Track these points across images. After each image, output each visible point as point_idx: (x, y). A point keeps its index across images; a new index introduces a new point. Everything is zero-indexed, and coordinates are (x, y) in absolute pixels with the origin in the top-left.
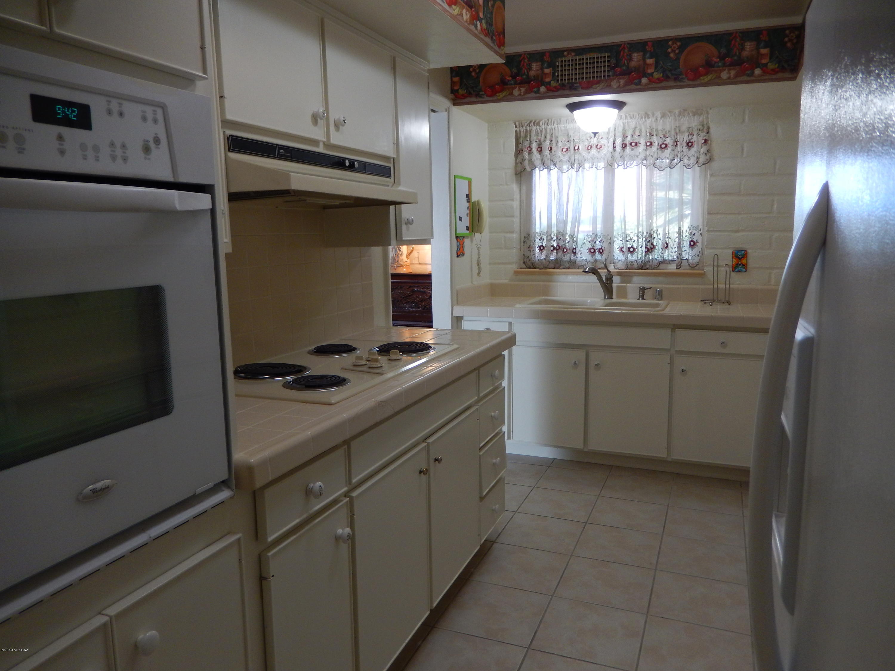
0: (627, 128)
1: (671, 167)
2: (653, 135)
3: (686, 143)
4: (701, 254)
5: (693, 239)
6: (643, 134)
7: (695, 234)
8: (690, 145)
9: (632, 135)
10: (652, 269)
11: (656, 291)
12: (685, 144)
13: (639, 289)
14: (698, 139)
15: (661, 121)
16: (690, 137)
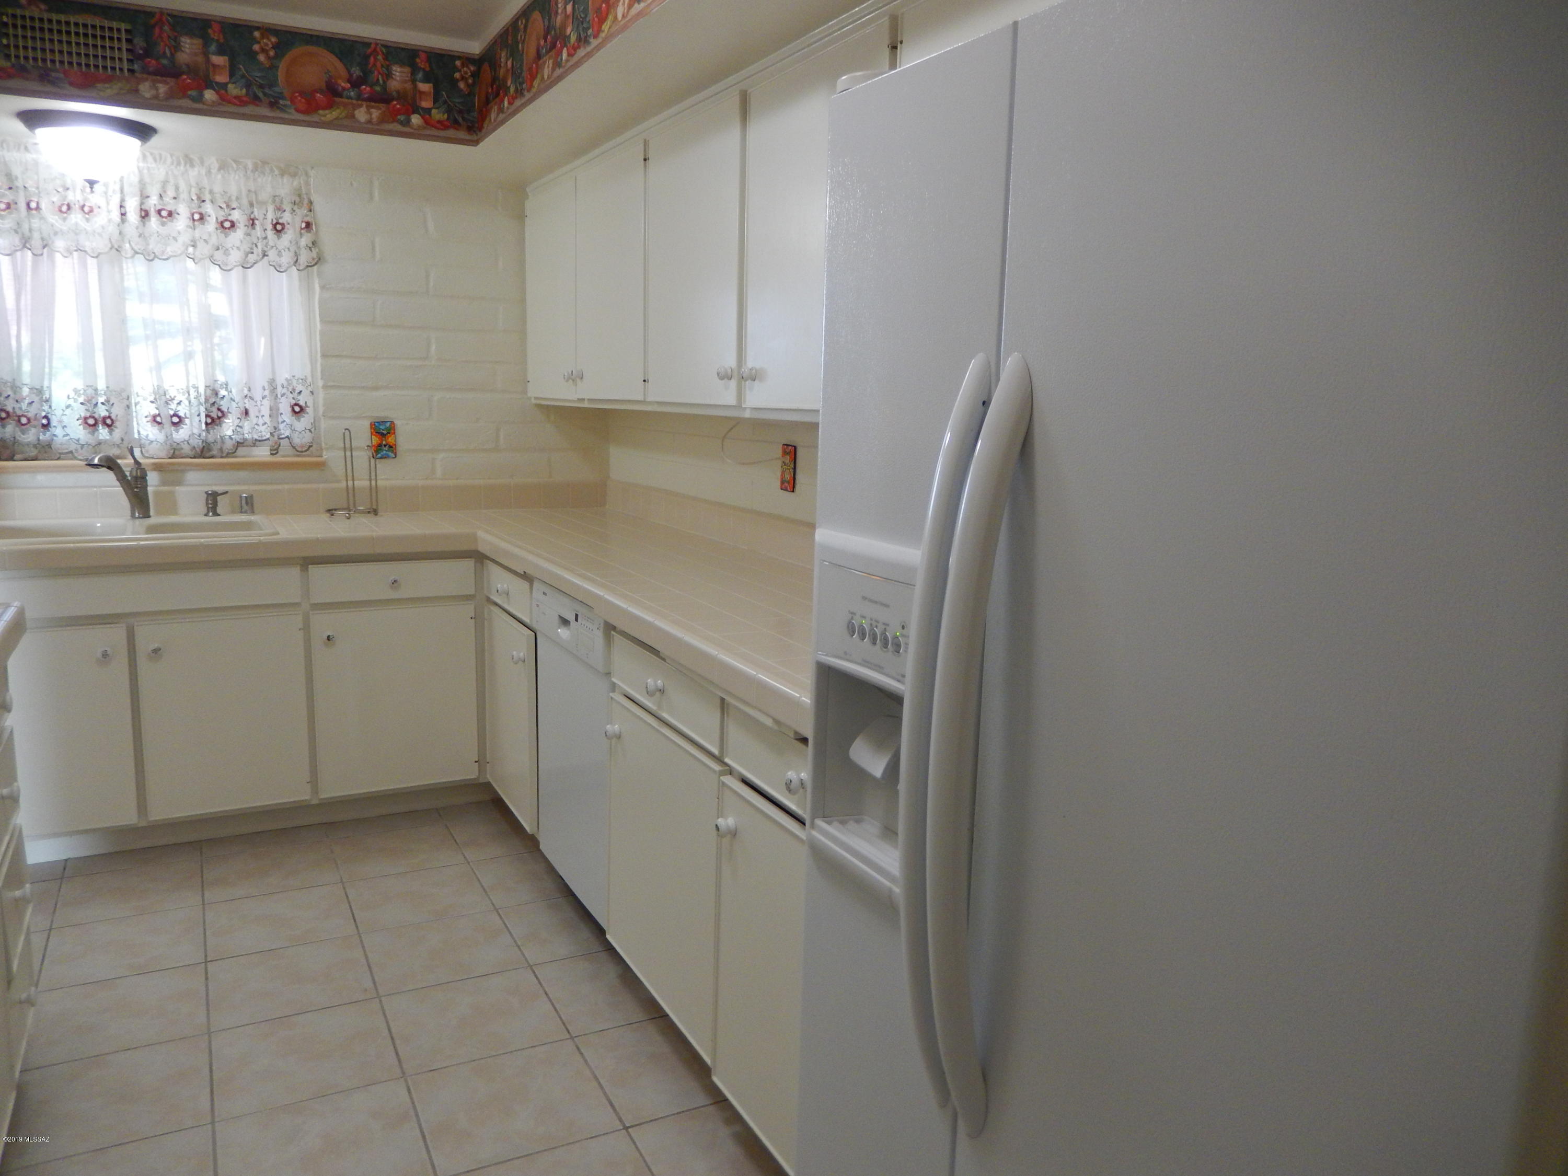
0: (147, 179)
1: (246, 266)
2: (204, 201)
3: (273, 224)
4: (314, 428)
5: (299, 400)
6: (184, 196)
7: (301, 392)
8: (278, 228)
9: (160, 195)
10: (222, 457)
11: (241, 497)
12: (270, 227)
13: (206, 495)
14: (293, 219)
15: (219, 176)
16: (279, 214)
